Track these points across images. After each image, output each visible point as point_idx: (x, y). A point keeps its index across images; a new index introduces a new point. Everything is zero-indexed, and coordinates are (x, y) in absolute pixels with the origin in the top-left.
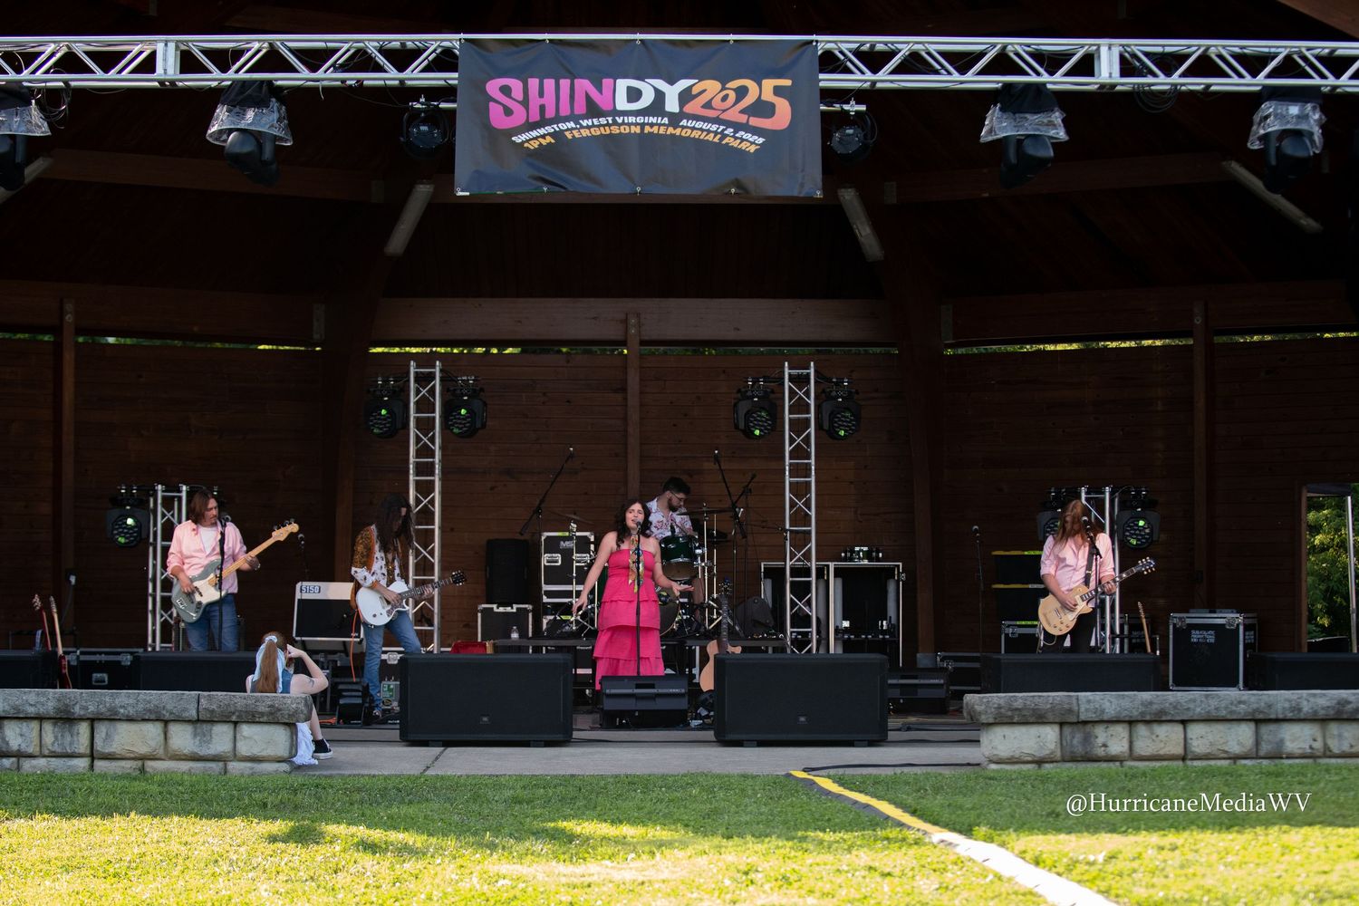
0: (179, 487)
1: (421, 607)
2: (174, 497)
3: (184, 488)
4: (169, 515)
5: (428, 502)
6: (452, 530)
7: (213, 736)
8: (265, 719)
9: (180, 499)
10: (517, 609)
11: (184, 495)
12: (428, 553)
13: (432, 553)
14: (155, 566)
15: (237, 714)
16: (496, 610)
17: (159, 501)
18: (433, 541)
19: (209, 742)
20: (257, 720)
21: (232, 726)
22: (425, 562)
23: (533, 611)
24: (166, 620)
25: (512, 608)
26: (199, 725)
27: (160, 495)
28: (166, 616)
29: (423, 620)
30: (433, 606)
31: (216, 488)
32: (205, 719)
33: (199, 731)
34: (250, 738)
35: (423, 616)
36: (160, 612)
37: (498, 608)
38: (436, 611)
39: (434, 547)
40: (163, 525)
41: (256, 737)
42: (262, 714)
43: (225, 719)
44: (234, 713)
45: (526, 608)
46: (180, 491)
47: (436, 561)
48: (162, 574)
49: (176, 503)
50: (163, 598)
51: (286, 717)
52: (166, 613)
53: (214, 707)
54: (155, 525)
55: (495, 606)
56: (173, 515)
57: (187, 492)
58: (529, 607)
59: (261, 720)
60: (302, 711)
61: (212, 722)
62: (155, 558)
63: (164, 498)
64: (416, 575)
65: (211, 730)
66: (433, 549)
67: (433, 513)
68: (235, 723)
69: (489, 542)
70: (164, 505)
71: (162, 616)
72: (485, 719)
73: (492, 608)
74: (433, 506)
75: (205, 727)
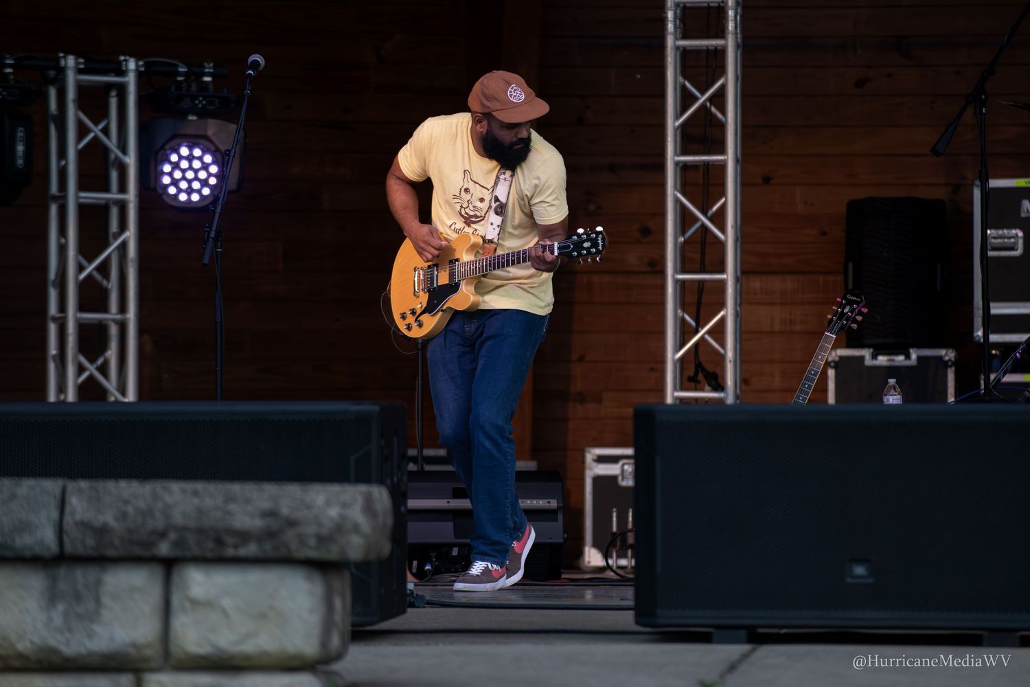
0: (120, 63)
1: (697, 345)
2: (110, 86)
3: (132, 65)
4: (96, 130)
5: (710, 99)
6: (767, 180)
7: (106, 600)
8: (251, 549)
9: (122, 90)
10: (919, 358)
11: (131, 80)
12: (711, 220)
13: (719, 219)
14: (62, 249)
15: (172, 536)
16: (869, 361)
17: (71, 94)
18: (723, 193)
19: (93, 616)
20: (230, 552)
21: (158, 572)
22: (703, 243)
23: (957, 364)
24: (91, 378)
25: (908, 357)
26: (62, 571)
27: (71, 78)
28: (91, 369)
29: (701, 377)
30: (723, 345)
31: (209, 68)
32: (80, 550)
33: (62, 586)
34: (209, 604)
35: (699, 366)
36: (75, 359)
37: (874, 357)
38: (730, 354)
39: (724, 207)
40: (81, 154)
41: (227, 603)
42: (244, 536)
43: (138, 551)
44: (163, 535)
45: (940, 358)
46: (122, 73)
47: (729, 237)
48: (81, 268)
49: (113, 102)
50: (82, 328)
51: (312, 542)
52: (92, 361)
53: (108, 518)
54: (62, 154)
55: (866, 353)
56: (106, 131)
57: (140, 75)
58: (949, 355)
59: (242, 552)
60: (356, 529)
61: (101, 560)
62: (63, 231)
63: (82, 90)
64: (684, 271)
65: (99, 583)
66: (722, 210)
67: (722, 126)
68: (169, 565)
69: (855, 208)
70: (82, 104)
71: (81, 369)
72: (860, 570)
73: (862, 358)
74: (723, 110)
75: (82, 576)
